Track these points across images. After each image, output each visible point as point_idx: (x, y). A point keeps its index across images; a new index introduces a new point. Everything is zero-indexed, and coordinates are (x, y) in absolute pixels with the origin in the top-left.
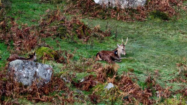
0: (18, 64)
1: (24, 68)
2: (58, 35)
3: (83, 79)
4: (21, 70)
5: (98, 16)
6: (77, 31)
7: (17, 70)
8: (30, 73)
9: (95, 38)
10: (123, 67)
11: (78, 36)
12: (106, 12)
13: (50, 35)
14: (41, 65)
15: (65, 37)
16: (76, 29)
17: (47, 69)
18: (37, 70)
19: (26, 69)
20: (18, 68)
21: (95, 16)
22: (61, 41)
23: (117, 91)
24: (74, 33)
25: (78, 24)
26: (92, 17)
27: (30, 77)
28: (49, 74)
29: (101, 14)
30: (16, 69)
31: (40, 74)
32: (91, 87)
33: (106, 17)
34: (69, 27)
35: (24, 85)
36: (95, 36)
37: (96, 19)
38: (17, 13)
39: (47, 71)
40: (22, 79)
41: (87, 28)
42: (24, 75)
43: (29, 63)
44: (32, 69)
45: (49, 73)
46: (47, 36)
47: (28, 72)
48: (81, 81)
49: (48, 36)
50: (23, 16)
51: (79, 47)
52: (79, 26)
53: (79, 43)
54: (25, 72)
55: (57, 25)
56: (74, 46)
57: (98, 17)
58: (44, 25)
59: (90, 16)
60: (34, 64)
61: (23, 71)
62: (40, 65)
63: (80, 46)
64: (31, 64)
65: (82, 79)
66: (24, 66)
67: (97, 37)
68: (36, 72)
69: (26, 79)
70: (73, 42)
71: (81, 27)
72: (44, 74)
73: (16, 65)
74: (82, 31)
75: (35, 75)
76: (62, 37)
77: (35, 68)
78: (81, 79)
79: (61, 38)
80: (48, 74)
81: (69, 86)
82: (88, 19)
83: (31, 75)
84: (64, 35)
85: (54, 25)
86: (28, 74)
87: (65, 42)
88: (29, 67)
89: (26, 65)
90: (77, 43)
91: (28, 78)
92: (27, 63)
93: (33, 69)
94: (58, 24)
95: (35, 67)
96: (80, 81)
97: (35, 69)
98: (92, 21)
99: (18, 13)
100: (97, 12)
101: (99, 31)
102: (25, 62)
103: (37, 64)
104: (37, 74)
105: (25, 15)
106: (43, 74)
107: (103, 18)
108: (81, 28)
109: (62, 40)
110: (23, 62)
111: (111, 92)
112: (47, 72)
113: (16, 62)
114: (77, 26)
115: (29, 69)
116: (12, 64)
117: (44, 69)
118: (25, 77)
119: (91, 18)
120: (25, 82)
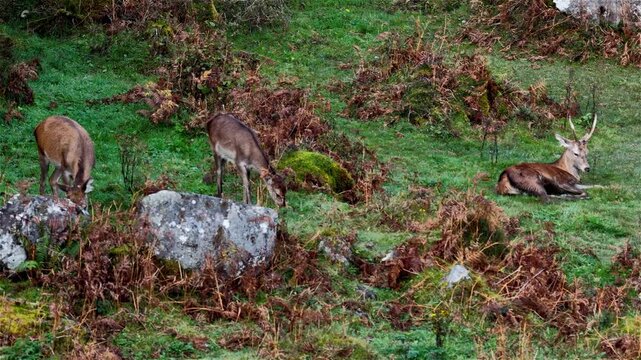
0: (166, 203)
1: (182, 217)
2: (404, 114)
3: (392, 252)
4: (174, 223)
5: (561, 51)
6: (469, 99)
7: (163, 222)
8: (202, 231)
9: (522, 123)
10: (571, 215)
11: (469, 116)
12: (588, 37)
13: (380, 113)
14: (238, 207)
15: (426, 118)
16: (466, 94)
17: (258, 220)
18: (226, 224)
19: (190, 220)
20: (165, 217)
21: (552, 52)
22: (411, 130)
23: (476, 292)
24: (457, 106)
25: (475, 77)
26: (544, 54)
27: (202, 244)
28: (266, 235)
29: (570, 45)
30: (157, 220)
31: (233, 234)
32: (404, 276)
33: (587, 55)
34: (445, 86)
35: (185, 267)
36: (524, 116)
37: (552, 62)
38: (305, 42)
39: (259, 228)
40: (176, 251)
41: (501, 90)
42: (183, 239)
43: (201, 200)
44: (209, 220)
45: (265, 231)
46: (370, 117)
47: (195, 230)
48: (384, 259)
49: (374, 115)
50: (320, 54)
51: (462, 150)
52: (476, 86)
53: (467, 139)
54: (187, 230)
55: (409, 80)
56: (447, 147)
57: (561, 55)
58: (367, 80)
59: (536, 52)
60: (216, 204)
61: (179, 227)
62: (234, 209)
63: (467, 147)
64: (208, 205)
65: (387, 252)
66: (183, 209)
67: (531, 120)
68: (221, 229)
69: (189, 250)
70: (450, 135)
71: (482, 87)
72: (248, 236)
73: (159, 207)
74: (486, 100)
75: (219, 239)
76: (417, 119)
77: (218, 217)
78: (383, 253)
79: (414, 122)
80: (261, 236)
81: (336, 273)
82: (529, 61)
83: (205, 239)
84: (424, 112)
85: (399, 81)
86: (197, 235)
87: (423, 136)
88: (200, 212)
89: (191, 208)
90: (460, 139)
91: (195, 246)
92: (194, 202)
93: (213, 221)
94: (413, 76)
95: (217, 215)
96: (380, 258)
97: (218, 219)
98: (539, 67)
99: (308, 41)
100: (560, 38)
101: (545, 101)
102: (188, 198)
103: (225, 205)
104: (225, 234)
105: (327, 49)
106: (245, 235)
107: (577, 59)
108: (481, 92)
109: (414, 128)
110: (183, 196)
111: (458, 294)
112: (257, 230)
113: (159, 198)
114: (469, 85)
115: (199, 218)
116: (148, 204)
117: (249, 221)
118: (187, 245)
119: (537, 58)
120: (187, 259)
